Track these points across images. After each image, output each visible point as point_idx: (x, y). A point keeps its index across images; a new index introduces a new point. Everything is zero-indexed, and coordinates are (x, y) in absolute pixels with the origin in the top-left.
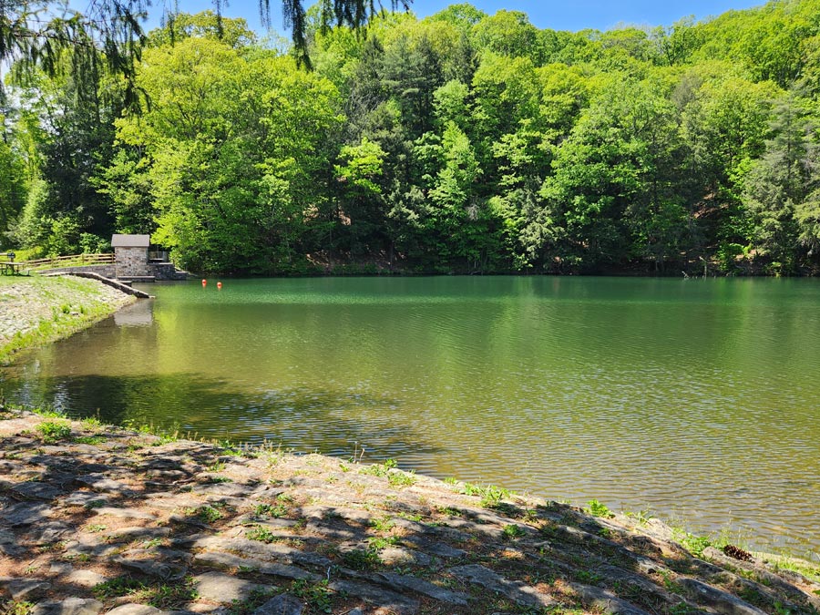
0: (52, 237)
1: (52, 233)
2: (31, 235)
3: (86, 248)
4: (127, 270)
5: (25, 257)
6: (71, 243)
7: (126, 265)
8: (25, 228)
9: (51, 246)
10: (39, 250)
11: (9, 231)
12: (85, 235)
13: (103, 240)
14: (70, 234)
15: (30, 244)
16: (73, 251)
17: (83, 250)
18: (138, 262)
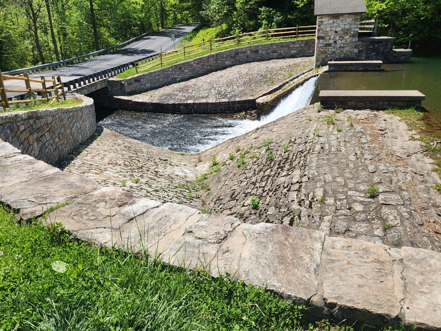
0: (235, 13)
1: (235, 9)
2: (219, 13)
3: (264, 22)
4: (331, 49)
5: (214, 34)
6: (250, 19)
7: (331, 41)
8: (214, 6)
9: (234, 22)
10: (224, 26)
11: (203, 10)
12: (262, 9)
13: (278, 14)
14: (249, 9)
15: (218, 21)
16: (252, 26)
17: (260, 25)
18: (347, 37)
